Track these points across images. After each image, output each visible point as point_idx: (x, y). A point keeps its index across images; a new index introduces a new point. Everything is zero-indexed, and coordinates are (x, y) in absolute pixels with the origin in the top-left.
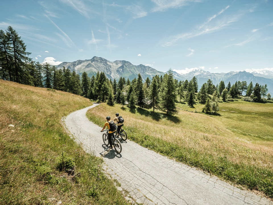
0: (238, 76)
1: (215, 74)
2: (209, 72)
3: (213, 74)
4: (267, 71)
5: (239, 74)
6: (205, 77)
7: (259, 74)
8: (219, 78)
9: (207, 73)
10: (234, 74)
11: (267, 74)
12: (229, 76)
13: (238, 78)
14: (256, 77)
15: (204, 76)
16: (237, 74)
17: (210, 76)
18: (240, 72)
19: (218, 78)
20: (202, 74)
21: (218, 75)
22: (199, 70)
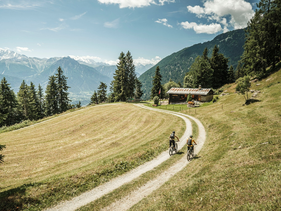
0: (63, 62)
1: (34, 59)
2: (24, 56)
3: (30, 58)
4: (91, 60)
5: (63, 60)
6: (18, 63)
7: (84, 62)
8: (40, 65)
9: (23, 57)
10: (58, 60)
11: (91, 63)
12: (52, 63)
13: (63, 65)
14: (81, 64)
15: (17, 61)
16: (60, 60)
17: (26, 61)
18: (64, 58)
19: (38, 65)
20: (15, 58)
21: (38, 61)
22: (9, 52)
